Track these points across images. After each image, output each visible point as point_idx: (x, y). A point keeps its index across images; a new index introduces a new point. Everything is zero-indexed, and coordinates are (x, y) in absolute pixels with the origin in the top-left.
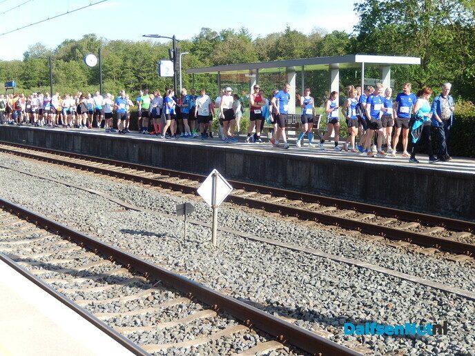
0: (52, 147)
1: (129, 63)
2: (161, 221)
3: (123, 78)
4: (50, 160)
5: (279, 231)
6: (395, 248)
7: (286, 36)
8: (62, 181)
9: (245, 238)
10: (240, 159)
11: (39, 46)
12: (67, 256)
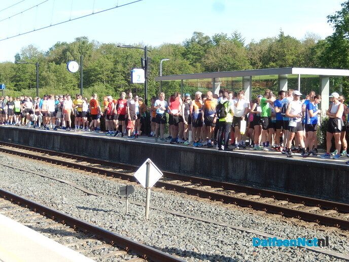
0: (35, 145)
1: (120, 67)
2: (112, 203)
3: (114, 81)
4: (30, 156)
5: (202, 210)
6: (286, 222)
7: (279, 41)
8: (39, 173)
9: (173, 215)
10: (191, 157)
11: (31, 48)
12: (32, 221)
